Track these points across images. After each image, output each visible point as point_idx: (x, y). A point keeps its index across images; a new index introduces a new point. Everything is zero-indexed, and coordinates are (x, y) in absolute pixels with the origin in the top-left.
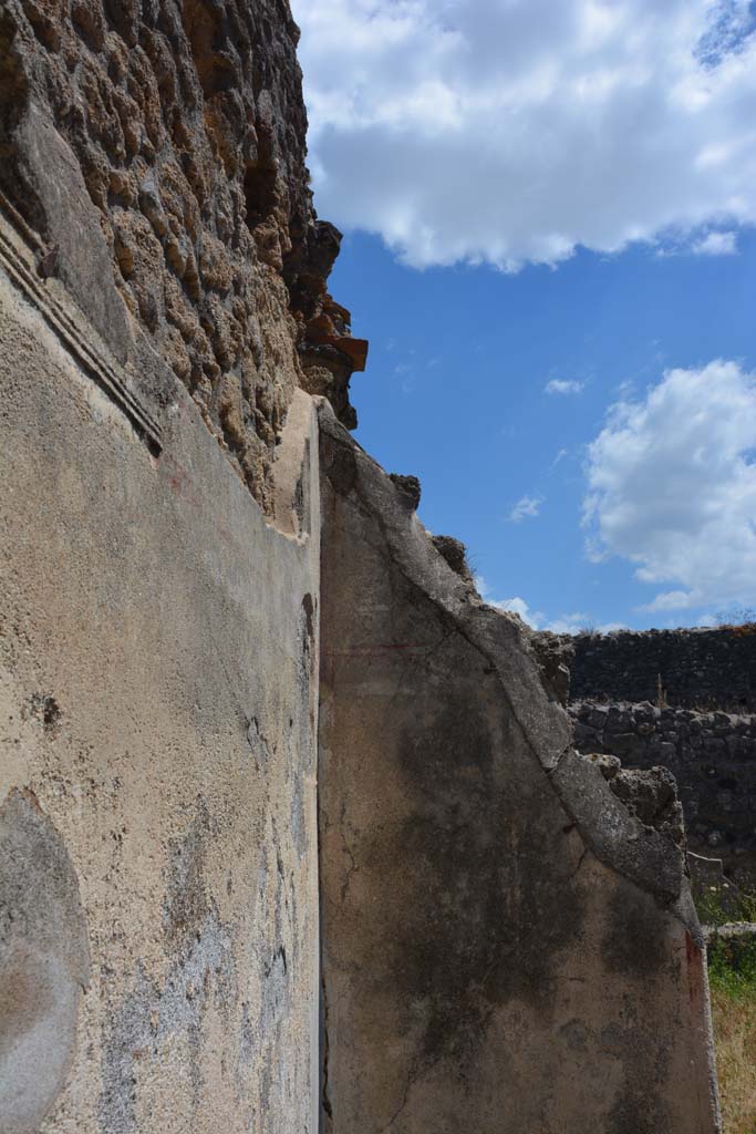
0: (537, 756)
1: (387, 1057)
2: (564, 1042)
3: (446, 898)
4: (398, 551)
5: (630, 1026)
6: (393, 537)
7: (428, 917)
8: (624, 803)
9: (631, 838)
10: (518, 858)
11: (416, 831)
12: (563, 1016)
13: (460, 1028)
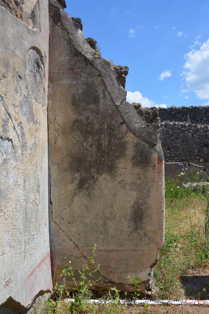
0: (113, 102)
1: (68, 189)
2: (119, 186)
3: (85, 144)
4: (72, 40)
5: (139, 182)
6: (71, 36)
7: (80, 149)
8: (141, 117)
9: (142, 127)
10: (107, 132)
11: (76, 124)
12: (119, 179)
13: (89, 181)
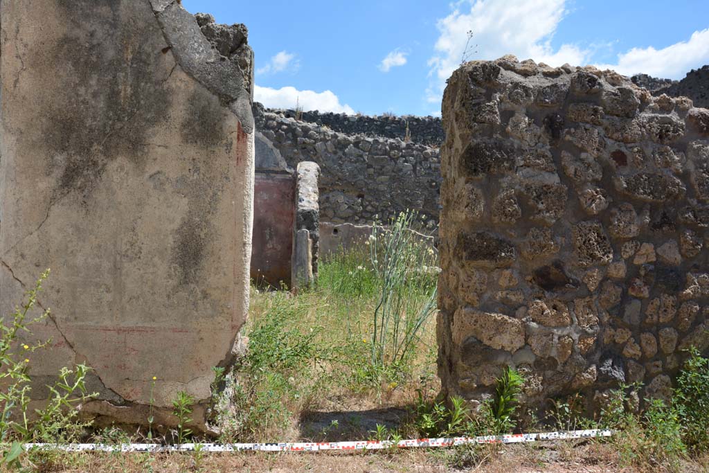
0: (150, 3)
1: (37, 188)
2: (151, 184)
3: (82, 90)
5: (195, 177)
7: (70, 102)
8: (209, 40)
9: (209, 61)
10: (131, 67)
11: (66, 46)
12: (151, 169)
13: (85, 172)
